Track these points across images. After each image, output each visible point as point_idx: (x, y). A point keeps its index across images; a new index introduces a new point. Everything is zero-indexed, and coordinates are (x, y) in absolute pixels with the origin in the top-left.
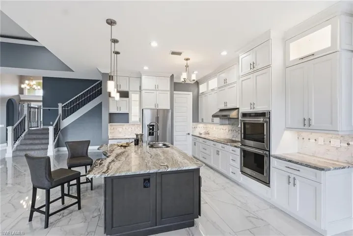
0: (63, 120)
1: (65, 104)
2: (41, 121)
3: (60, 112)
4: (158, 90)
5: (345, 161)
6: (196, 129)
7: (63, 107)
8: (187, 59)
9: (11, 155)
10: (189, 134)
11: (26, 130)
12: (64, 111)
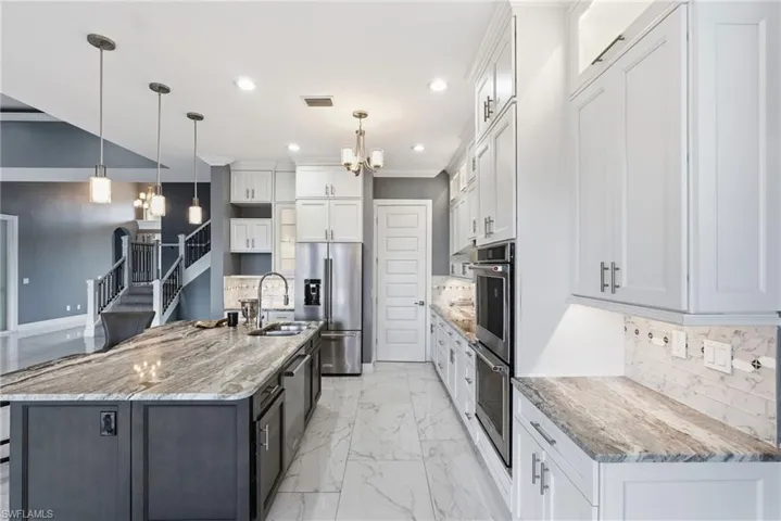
0: (187, 267)
1: (190, 236)
2: (158, 270)
3: (182, 252)
4: (334, 199)
5: (747, 431)
6: (443, 292)
7: (186, 242)
8: (361, 115)
9: (92, 334)
10: (422, 304)
11: (126, 287)
12: (189, 250)
